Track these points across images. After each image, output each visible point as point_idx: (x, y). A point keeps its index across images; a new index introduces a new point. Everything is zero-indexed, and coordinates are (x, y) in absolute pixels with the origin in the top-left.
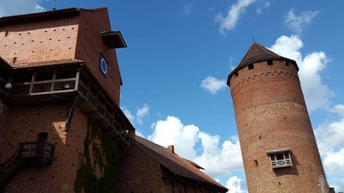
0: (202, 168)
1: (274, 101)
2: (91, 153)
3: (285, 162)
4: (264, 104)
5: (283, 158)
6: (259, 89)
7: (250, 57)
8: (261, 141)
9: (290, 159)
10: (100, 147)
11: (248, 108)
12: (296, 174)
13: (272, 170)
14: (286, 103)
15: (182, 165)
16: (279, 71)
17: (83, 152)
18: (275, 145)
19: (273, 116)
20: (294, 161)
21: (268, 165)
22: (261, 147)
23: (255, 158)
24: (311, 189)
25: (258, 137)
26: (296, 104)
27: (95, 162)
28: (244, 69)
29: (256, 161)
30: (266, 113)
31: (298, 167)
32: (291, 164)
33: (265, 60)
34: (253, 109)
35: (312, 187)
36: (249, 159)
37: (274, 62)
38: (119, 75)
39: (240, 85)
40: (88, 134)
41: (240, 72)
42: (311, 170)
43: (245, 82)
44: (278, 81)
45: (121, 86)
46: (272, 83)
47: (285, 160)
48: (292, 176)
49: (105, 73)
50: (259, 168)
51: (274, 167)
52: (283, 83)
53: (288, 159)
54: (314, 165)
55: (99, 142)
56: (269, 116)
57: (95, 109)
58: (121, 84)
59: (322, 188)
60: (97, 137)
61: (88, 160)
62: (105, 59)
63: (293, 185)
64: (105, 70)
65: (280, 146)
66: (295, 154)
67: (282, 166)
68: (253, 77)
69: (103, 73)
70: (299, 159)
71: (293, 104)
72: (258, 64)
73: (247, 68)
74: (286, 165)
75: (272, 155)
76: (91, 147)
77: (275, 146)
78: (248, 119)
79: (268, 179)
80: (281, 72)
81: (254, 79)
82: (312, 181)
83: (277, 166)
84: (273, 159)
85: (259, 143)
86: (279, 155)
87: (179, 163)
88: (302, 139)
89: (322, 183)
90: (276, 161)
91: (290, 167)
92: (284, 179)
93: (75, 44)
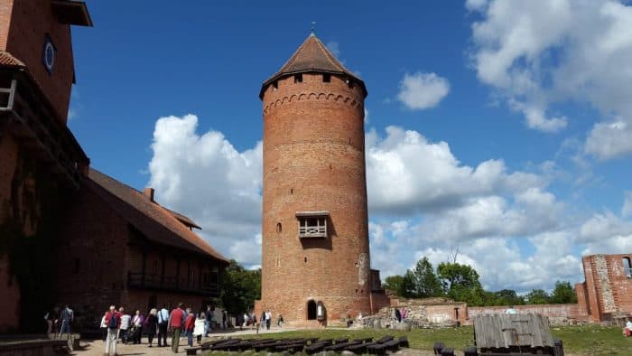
0: (197, 227)
1: (321, 139)
2: (20, 199)
3: (318, 231)
4: (306, 142)
5: (316, 225)
6: (303, 117)
7: (301, 60)
8: (292, 196)
9: (325, 227)
10: (33, 191)
11: (283, 144)
12: (330, 248)
13: (298, 240)
14: (337, 145)
15: (164, 224)
16: (336, 95)
17: (8, 197)
18: (310, 204)
19: (316, 161)
20: (331, 231)
21: (295, 231)
22: (291, 205)
23: (279, 220)
24: (344, 271)
25: (288, 190)
26: (350, 149)
27: (25, 214)
28: (288, 79)
29: (280, 224)
30: (306, 156)
31: (334, 239)
32: (325, 235)
33: (320, 73)
34: (290, 146)
35: (348, 269)
36: (271, 220)
37: (333, 78)
38: (73, 67)
39: (279, 103)
40: (17, 172)
41: (281, 83)
42: (351, 244)
43: (286, 101)
44: (333, 109)
45: (73, 85)
46: (324, 111)
47: (318, 228)
48: (324, 250)
49: (50, 67)
50: (282, 235)
51: (302, 236)
52: (338, 113)
53: (322, 227)
54: (356, 239)
55: (31, 182)
56: (310, 160)
57: (33, 134)
58: (74, 82)
59: (360, 271)
60: (30, 174)
61: (16, 210)
62: (53, 45)
63: (323, 263)
64: (50, 63)
65: (315, 207)
66: (333, 221)
67: (313, 235)
68: (298, 95)
69: (46, 68)
70: (337, 228)
71: (346, 148)
72: (309, 76)
73: (292, 78)
74: (318, 235)
75: (302, 219)
76: (21, 190)
77: (309, 206)
78: (280, 160)
79: (291, 252)
80: (339, 96)
81: (299, 99)
82: (349, 260)
83: (307, 234)
84: (302, 224)
85: (289, 198)
86: (312, 220)
87: (159, 220)
88: (349, 201)
89: (362, 263)
90: (306, 228)
91: (323, 238)
92: (313, 253)
93: (8, 25)
